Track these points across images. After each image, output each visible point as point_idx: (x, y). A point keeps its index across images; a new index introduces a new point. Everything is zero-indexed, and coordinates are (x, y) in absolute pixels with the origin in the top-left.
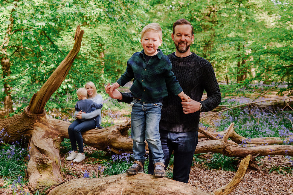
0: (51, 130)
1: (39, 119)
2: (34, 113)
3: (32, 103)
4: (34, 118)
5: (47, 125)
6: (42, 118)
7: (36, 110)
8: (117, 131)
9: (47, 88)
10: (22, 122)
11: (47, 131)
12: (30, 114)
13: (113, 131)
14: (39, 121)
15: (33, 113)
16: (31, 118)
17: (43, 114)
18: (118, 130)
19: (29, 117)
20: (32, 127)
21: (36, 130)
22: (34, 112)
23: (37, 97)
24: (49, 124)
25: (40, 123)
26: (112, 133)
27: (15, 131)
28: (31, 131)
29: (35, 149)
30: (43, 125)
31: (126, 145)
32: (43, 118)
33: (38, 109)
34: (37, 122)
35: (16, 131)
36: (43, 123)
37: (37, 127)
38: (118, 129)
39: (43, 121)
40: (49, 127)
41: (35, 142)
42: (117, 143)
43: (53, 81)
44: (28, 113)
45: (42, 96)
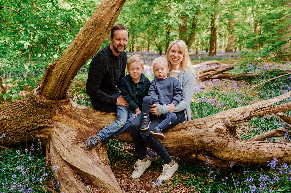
0: (87, 128)
1: (61, 109)
2: (52, 99)
3: (46, 81)
4: (51, 107)
5: (77, 119)
6: (65, 106)
7: (55, 92)
8: (224, 129)
9: (75, 53)
10: (29, 115)
11: (79, 130)
12: (44, 101)
13: (217, 130)
14: (62, 113)
15: (49, 99)
16: (46, 107)
17: (67, 100)
18: (228, 127)
19: (42, 107)
20: (51, 124)
21: (58, 127)
22: (51, 97)
23: (55, 70)
24: (80, 116)
25: (65, 116)
26: (216, 134)
27: (17, 127)
28: (49, 129)
29: (66, 168)
30: (69, 119)
31: (248, 156)
32: (67, 107)
33: (59, 92)
34: (57, 113)
35: (20, 127)
36: (69, 116)
37: (59, 124)
38: (226, 125)
39: (67, 112)
40: (80, 122)
41: (63, 153)
42: (228, 152)
43: (88, 39)
44: (40, 100)
45: (67, 69)
